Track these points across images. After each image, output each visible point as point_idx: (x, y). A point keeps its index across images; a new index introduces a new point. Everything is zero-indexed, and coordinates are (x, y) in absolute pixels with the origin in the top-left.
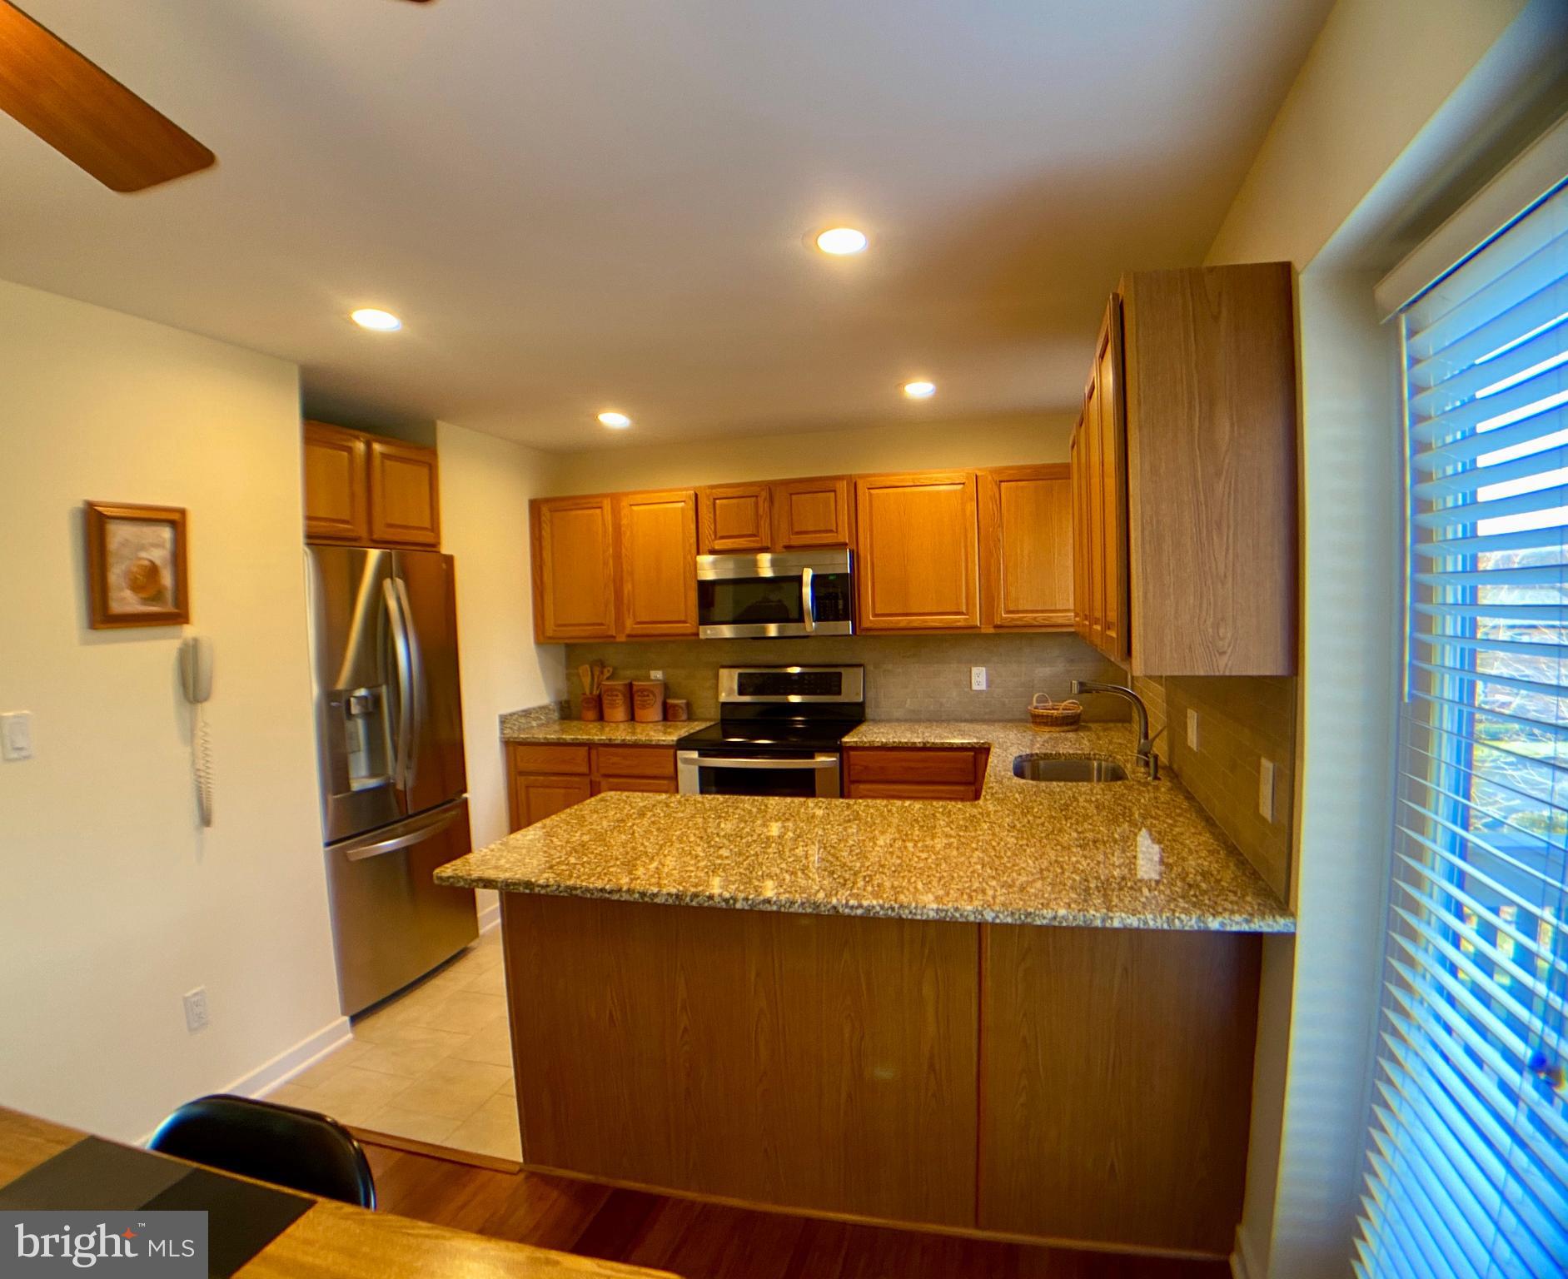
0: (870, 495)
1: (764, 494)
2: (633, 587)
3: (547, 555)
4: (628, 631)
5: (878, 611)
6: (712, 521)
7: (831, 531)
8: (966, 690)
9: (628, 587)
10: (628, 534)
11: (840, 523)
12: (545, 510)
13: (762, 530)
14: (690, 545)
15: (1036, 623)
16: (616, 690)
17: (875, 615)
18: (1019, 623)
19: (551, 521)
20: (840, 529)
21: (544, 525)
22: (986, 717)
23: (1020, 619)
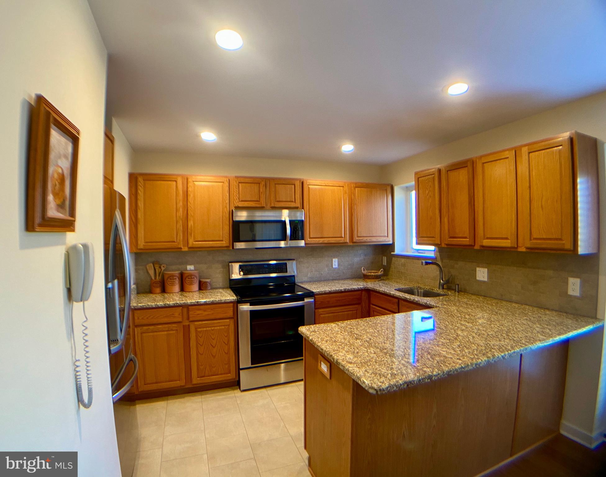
0: (309, 188)
1: (263, 183)
2: (194, 223)
3: (141, 204)
4: (190, 245)
5: (311, 236)
6: (238, 193)
7: (292, 202)
8: (330, 268)
9: (191, 223)
10: (192, 196)
11: (296, 198)
12: (140, 179)
13: (261, 199)
14: (226, 203)
15: (367, 241)
16: (175, 276)
17: (310, 238)
18: (362, 241)
19: (144, 186)
20: (296, 201)
21: (139, 187)
22: (338, 278)
23: (362, 240)
